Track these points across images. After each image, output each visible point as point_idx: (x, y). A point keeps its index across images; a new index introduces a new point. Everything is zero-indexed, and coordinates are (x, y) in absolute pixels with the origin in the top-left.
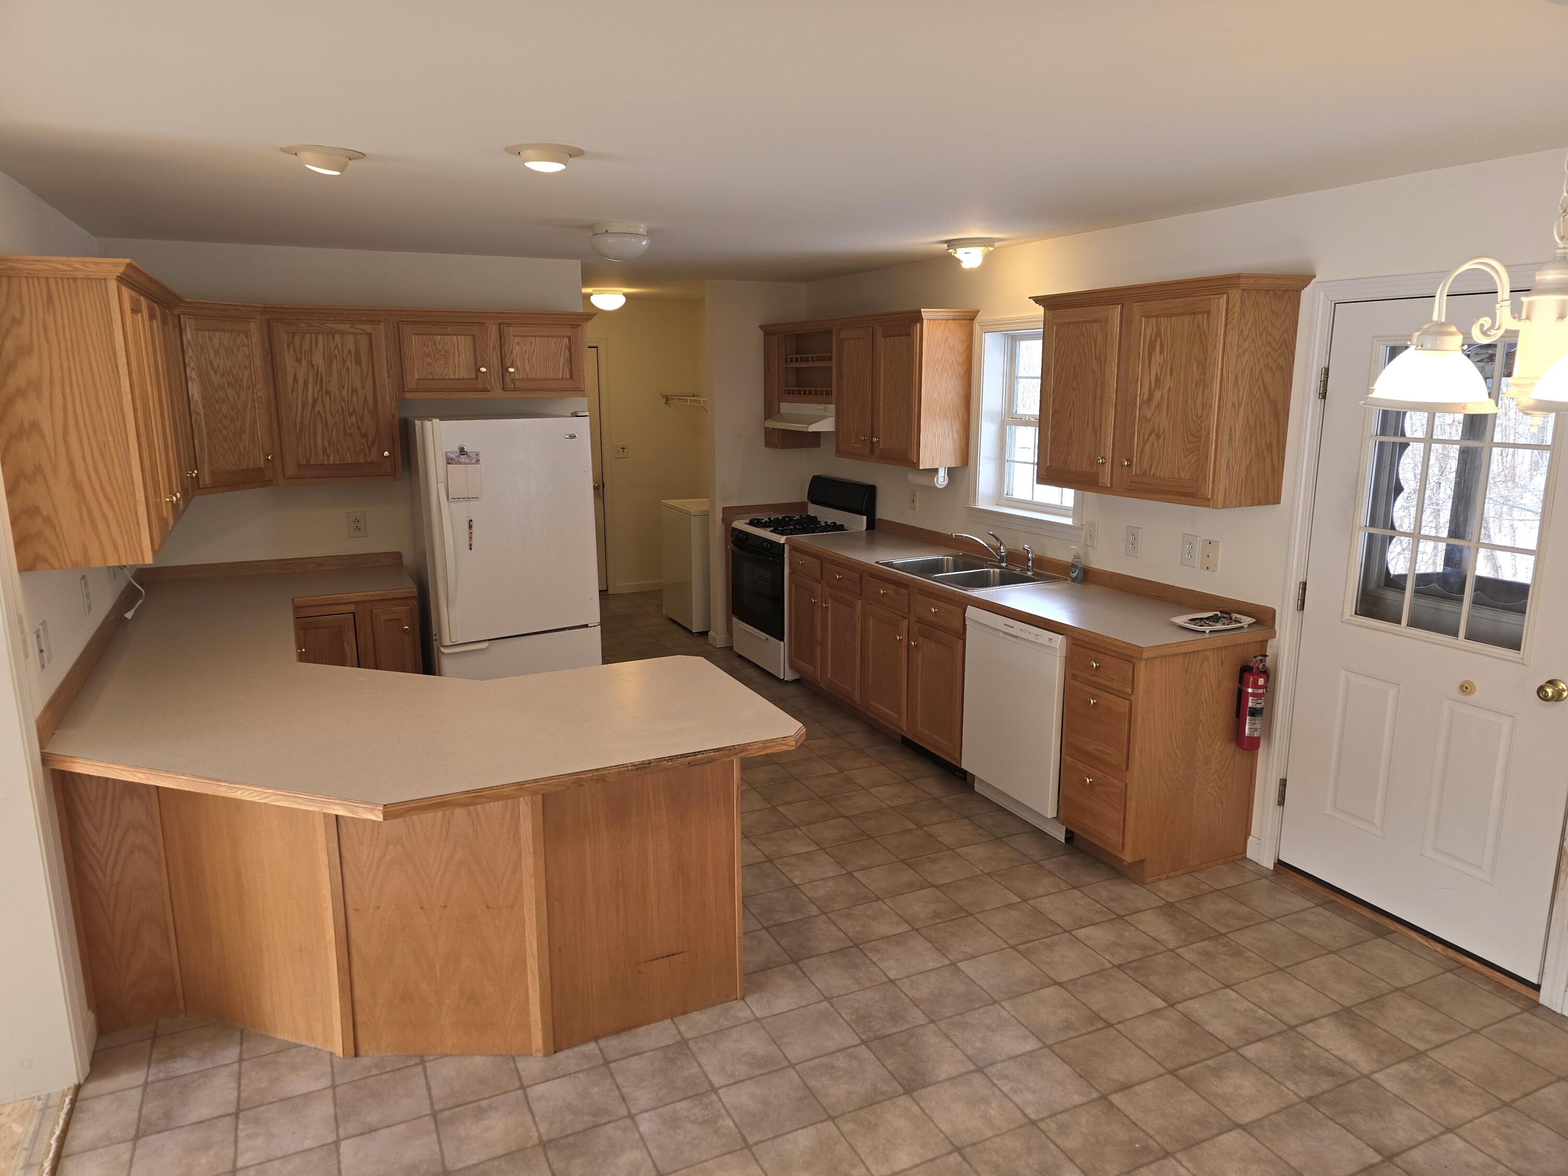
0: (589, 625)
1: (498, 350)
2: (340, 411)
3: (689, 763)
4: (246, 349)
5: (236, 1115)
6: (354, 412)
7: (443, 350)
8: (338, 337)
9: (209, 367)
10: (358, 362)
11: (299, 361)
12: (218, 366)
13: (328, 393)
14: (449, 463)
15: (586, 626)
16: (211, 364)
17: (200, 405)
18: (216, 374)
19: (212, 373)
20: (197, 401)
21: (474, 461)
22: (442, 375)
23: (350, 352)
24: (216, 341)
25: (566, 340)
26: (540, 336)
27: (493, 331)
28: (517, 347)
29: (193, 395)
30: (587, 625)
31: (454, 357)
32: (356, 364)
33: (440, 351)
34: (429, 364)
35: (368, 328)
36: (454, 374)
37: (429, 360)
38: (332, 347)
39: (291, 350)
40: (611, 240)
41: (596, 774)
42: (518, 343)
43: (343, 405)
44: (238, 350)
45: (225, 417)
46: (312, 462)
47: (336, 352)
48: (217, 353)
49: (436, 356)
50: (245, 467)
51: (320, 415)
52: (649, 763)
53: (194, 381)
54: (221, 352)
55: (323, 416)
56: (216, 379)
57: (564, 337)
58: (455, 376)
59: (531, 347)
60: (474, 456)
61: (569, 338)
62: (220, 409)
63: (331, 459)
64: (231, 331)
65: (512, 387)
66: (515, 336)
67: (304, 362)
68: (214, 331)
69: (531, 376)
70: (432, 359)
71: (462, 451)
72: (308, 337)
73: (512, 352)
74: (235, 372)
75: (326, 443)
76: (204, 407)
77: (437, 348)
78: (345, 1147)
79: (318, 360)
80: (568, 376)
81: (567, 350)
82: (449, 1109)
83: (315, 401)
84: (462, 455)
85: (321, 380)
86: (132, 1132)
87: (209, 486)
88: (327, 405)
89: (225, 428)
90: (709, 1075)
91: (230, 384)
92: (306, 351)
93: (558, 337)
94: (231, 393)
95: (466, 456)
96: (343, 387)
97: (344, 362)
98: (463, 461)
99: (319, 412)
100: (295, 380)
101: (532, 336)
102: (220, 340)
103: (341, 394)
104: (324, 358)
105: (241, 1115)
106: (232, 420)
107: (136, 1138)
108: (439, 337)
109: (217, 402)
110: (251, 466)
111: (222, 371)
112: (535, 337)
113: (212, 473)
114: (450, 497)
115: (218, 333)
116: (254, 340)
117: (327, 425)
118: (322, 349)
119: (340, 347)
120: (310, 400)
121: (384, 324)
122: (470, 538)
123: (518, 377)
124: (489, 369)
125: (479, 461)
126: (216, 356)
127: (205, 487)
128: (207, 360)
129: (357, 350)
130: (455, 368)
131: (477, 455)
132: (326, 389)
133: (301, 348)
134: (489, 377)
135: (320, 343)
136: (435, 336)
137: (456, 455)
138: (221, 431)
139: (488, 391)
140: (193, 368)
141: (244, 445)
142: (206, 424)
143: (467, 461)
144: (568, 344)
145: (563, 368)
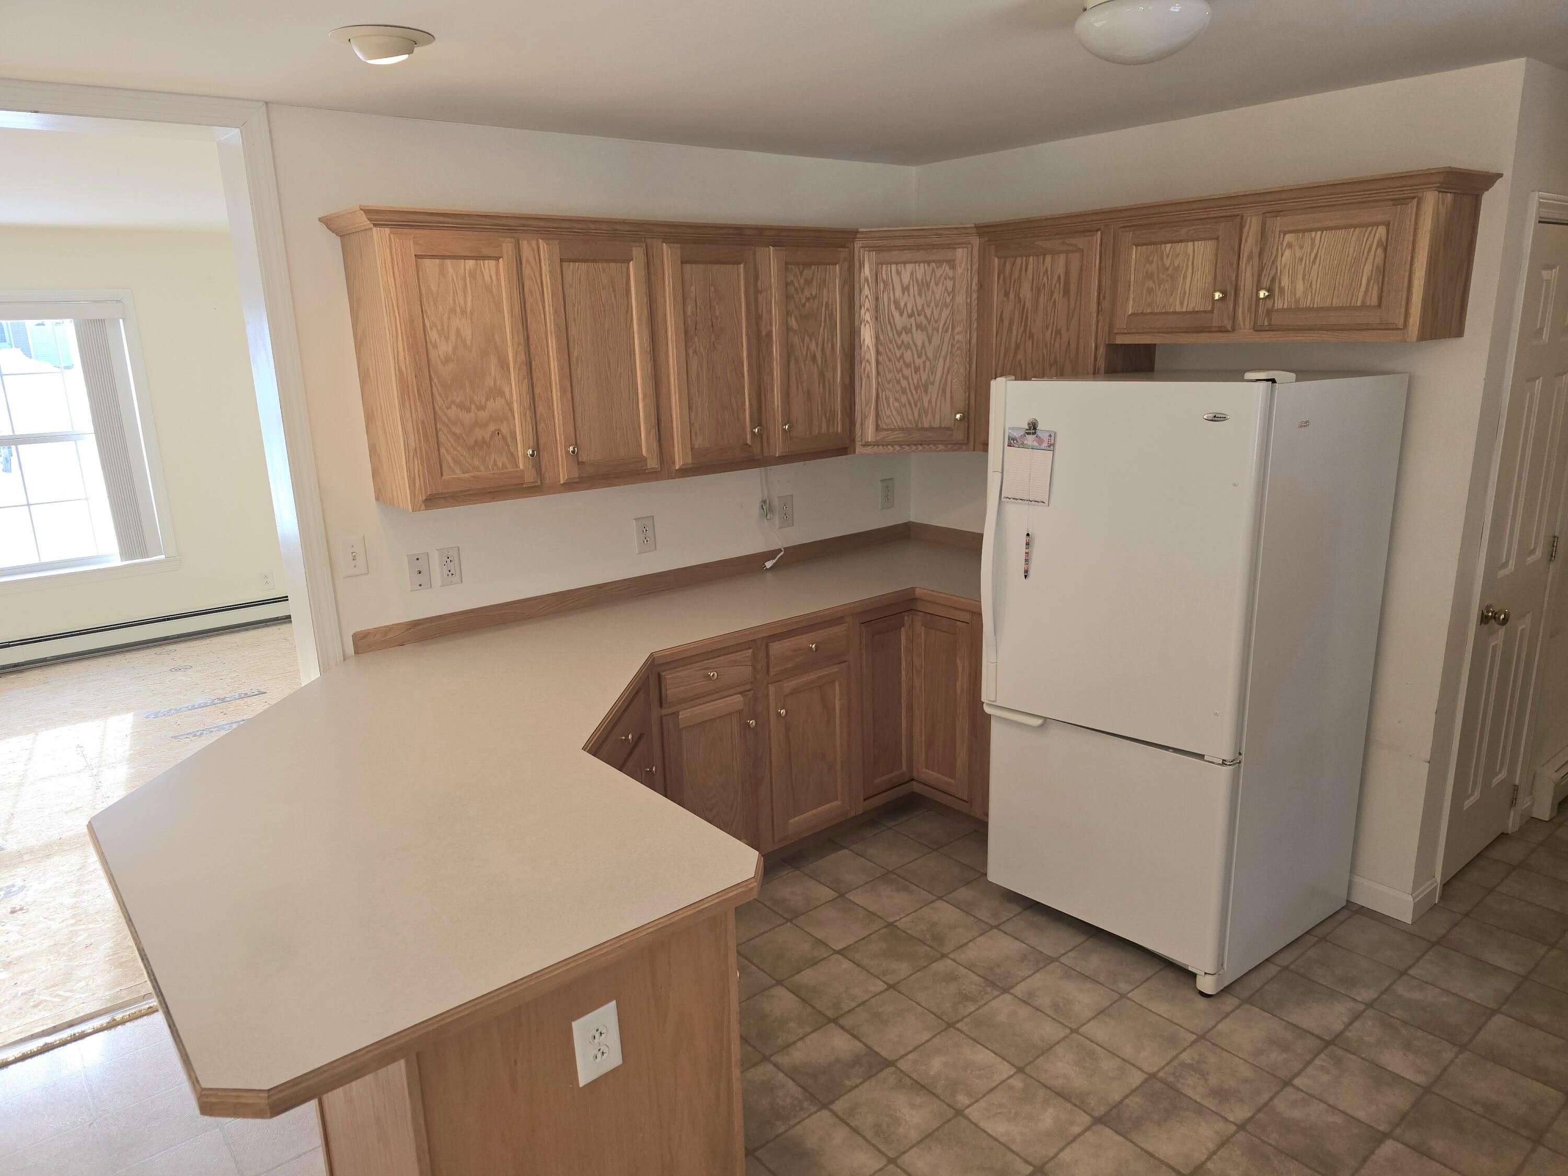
0: (1213, 759)
1: (1256, 259)
2: (1041, 360)
4: (949, 284)
6: (1055, 361)
7: (1171, 268)
8: (1049, 259)
9: (892, 307)
10: (1066, 292)
11: (1007, 294)
12: (906, 305)
13: (1031, 336)
14: (1009, 445)
16: (896, 303)
18: (901, 314)
19: (896, 314)
20: (868, 347)
21: (1045, 445)
22: (1164, 306)
23: (1059, 278)
24: (906, 278)
25: (1382, 230)
26: (1331, 228)
27: (1253, 227)
28: (1288, 253)
29: (864, 340)
30: (1211, 757)
31: (1185, 278)
32: (1064, 296)
33: (1167, 269)
34: (1150, 291)
35: (1080, 242)
36: (1182, 304)
37: (1151, 285)
39: (1001, 281)
42: (1290, 245)
43: (1045, 352)
44: (937, 284)
45: (908, 366)
47: (1045, 278)
48: (905, 289)
49: (1161, 276)
50: (926, 425)
51: (1021, 365)
53: (867, 325)
54: (911, 290)
55: (1023, 367)
56: (900, 321)
57: (1377, 224)
59: (1311, 251)
60: (1045, 437)
61: (1387, 225)
62: (902, 356)
64: (929, 263)
65: (1266, 323)
66: (1285, 233)
67: (1012, 296)
68: (905, 263)
69: (1302, 304)
70: (1154, 282)
71: (1033, 428)
72: (1019, 260)
73: (1275, 262)
74: (928, 312)
76: (878, 352)
77: (1163, 264)
79: (1026, 292)
80: (1375, 301)
81: (1380, 251)
83: (1017, 347)
84: (1029, 434)
85: (1027, 318)
87: (872, 444)
88: (1029, 351)
89: (906, 378)
91: (919, 326)
92: (1015, 281)
93: (1367, 225)
94: (919, 337)
95: (1034, 437)
96: (1047, 328)
97: (1052, 293)
98: (1030, 443)
101: (1316, 230)
102: (912, 274)
104: (1032, 289)
106: (917, 370)
108: (1169, 246)
109: (899, 348)
110: (936, 425)
111: (910, 311)
113: (878, 428)
114: (1003, 497)
115: (909, 267)
116: (959, 271)
118: (1031, 277)
119: (1049, 273)
120: (1013, 346)
121: (1099, 233)
122: (1026, 560)
123: (1280, 306)
124: (1232, 292)
125: (1051, 446)
126: (903, 294)
127: (867, 444)
128: (889, 299)
129: (1067, 274)
130: (1185, 293)
131: (1050, 436)
132: (1030, 331)
133: (1011, 276)
134: (1231, 308)
135: (1030, 267)
136: (1163, 246)
137: (1022, 433)
138: (899, 382)
139: (1227, 331)
140: (868, 310)
141: (930, 401)
142: (878, 373)
143: (1036, 444)
144: (1384, 239)
145: (1367, 286)
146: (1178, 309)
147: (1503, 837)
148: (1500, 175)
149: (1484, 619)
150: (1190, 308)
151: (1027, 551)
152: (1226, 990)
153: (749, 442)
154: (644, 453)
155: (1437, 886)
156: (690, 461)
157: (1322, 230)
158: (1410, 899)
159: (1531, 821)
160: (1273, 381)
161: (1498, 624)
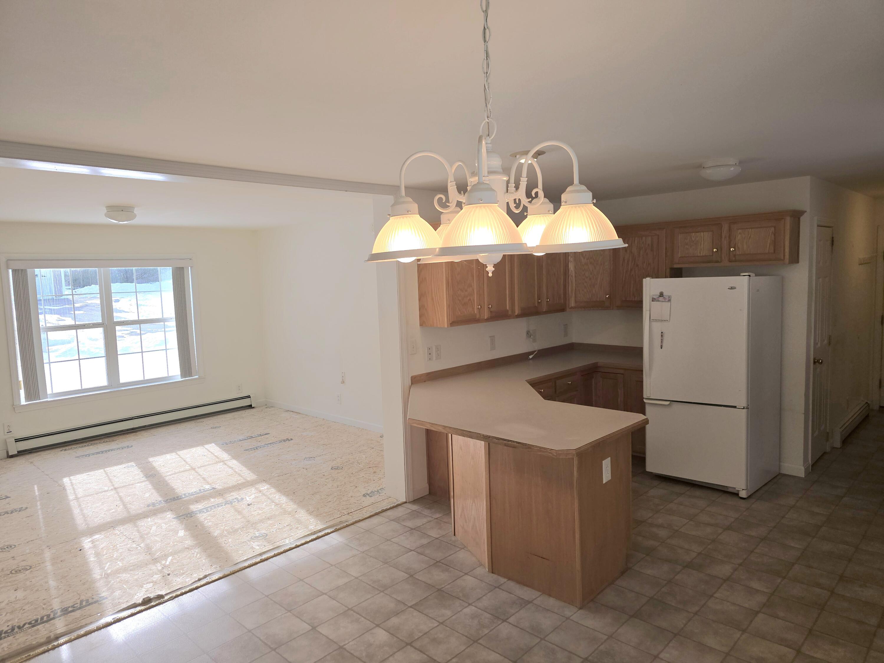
0: (737, 407)
1: (728, 238)
7: (695, 241)
8: (644, 238)
9: (581, 256)
10: (652, 250)
11: (626, 251)
12: (586, 255)
13: (637, 266)
14: (653, 301)
17: (573, 272)
18: (584, 258)
19: (582, 258)
20: (572, 271)
21: (667, 300)
22: (693, 254)
23: (649, 245)
25: (773, 229)
26: (755, 228)
27: (725, 227)
28: (739, 236)
29: (570, 268)
31: (701, 244)
34: (687, 249)
35: (657, 232)
36: (700, 253)
38: (641, 243)
42: (740, 233)
45: (587, 278)
46: (628, 300)
47: (643, 245)
49: (691, 244)
50: (595, 300)
51: (633, 277)
53: (571, 263)
57: (771, 227)
59: (748, 235)
60: (667, 298)
61: (775, 227)
62: (584, 274)
63: (636, 298)
65: (734, 259)
66: (738, 229)
67: (628, 251)
69: (747, 252)
70: (689, 246)
71: (661, 295)
72: (631, 239)
73: (735, 239)
74: (594, 258)
75: (634, 291)
76: (576, 273)
77: (692, 240)
80: (772, 251)
81: (773, 235)
83: (631, 270)
84: (660, 297)
85: (635, 259)
87: (574, 307)
88: (637, 272)
89: (586, 282)
91: (591, 263)
93: (767, 227)
94: (591, 267)
95: (662, 298)
97: (646, 250)
98: (661, 300)
100: (624, 260)
101: (749, 228)
106: (590, 279)
108: (693, 234)
109: (583, 271)
110: (598, 300)
111: (587, 257)
113: (576, 302)
114: (651, 319)
117: (635, 282)
118: (637, 244)
119: (644, 243)
120: (629, 270)
121: (665, 230)
122: (662, 342)
123: (738, 253)
124: (720, 249)
125: (669, 300)
127: (572, 308)
129: (652, 243)
130: (701, 249)
131: (669, 297)
134: (720, 254)
135: (636, 242)
136: (691, 234)
137: (658, 296)
138: (583, 284)
139: (719, 262)
140: (572, 257)
141: (596, 291)
142: (576, 281)
143: (663, 300)
144: (774, 231)
145: (769, 246)
146: (699, 255)
147: (825, 453)
148: (806, 212)
149: (815, 363)
150: (704, 254)
151: (662, 338)
152: (749, 497)
153: (536, 305)
154: (508, 308)
155: (810, 465)
156: (520, 312)
157: (752, 228)
158: (803, 468)
159: (833, 448)
160: (750, 276)
161: (820, 364)
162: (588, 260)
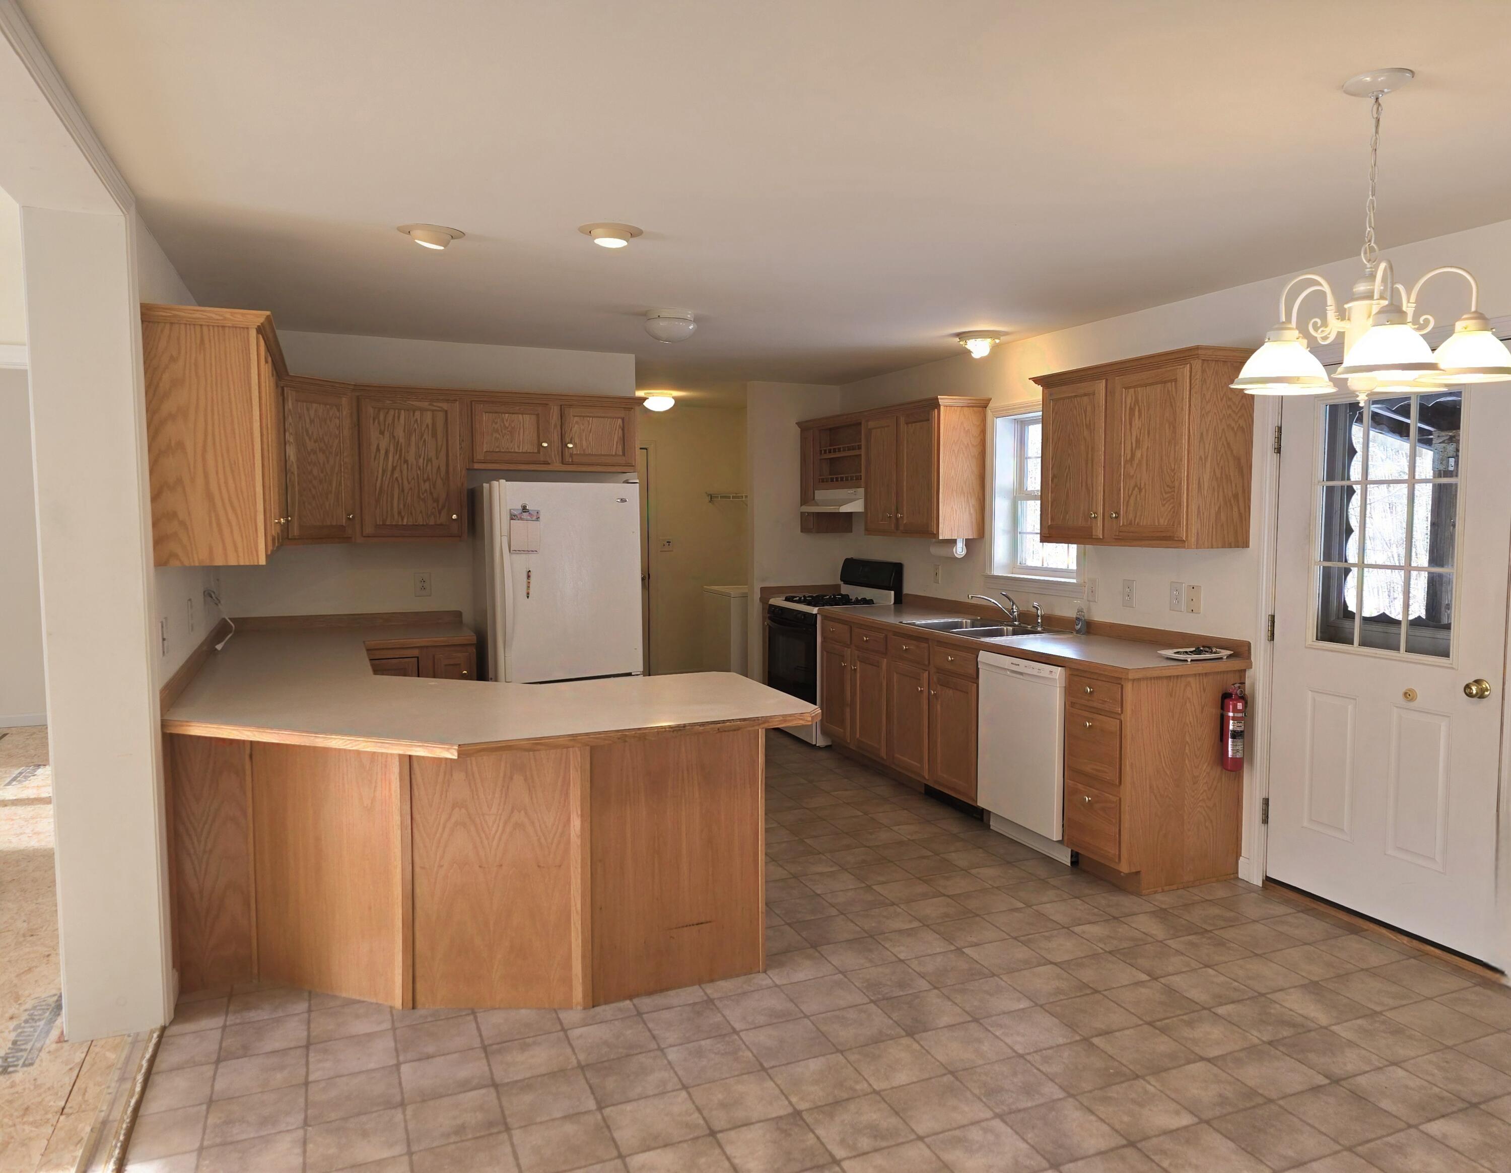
0: (633, 674)
1: (559, 427)
2: (416, 477)
3: (718, 729)
4: (337, 421)
5: (307, 1047)
6: (428, 479)
7: (510, 427)
8: (418, 413)
9: (305, 433)
10: (434, 435)
11: (382, 433)
12: (312, 433)
13: (406, 461)
14: (512, 519)
15: (629, 674)
16: (307, 431)
17: (295, 466)
18: (310, 439)
19: (307, 438)
20: (293, 462)
21: (534, 518)
22: (508, 448)
23: (427, 426)
24: (312, 413)
25: (620, 421)
26: (597, 417)
27: (555, 411)
28: (576, 426)
29: (289, 457)
30: (631, 673)
31: (519, 434)
32: (432, 437)
33: (508, 428)
34: (497, 439)
35: (445, 406)
36: (519, 447)
37: (498, 436)
38: (412, 423)
39: (376, 422)
40: (662, 324)
41: (639, 732)
42: (577, 422)
43: (419, 472)
44: (331, 421)
45: (315, 478)
46: (388, 523)
47: (416, 425)
48: (312, 421)
49: (504, 432)
50: (329, 523)
51: (398, 481)
52: (684, 727)
53: (291, 445)
54: (316, 422)
55: (400, 482)
56: (310, 445)
57: (618, 418)
58: (519, 450)
59: (589, 425)
61: (623, 420)
62: (312, 471)
63: (405, 520)
64: (325, 404)
65: (570, 461)
66: (574, 416)
67: (387, 434)
68: (311, 402)
69: (587, 452)
70: (500, 435)
71: (524, 509)
72: (392, 412)
73: (571, 430)
74: (326, 439)
75: (402, 506)
76: (298, 468)
77: (505, 425)
78: (404, 1068)
79: (400, 433)
80: (621, 453)
81: (620, 430)
82: (498, 1044)
83: (394, 468)
84: (524, 512)
85: (401, 450)
86: (214, 1057)
87: (297, 537)
88: (405, 472)
89: (315, 487)
90: (732, 1023)
91: (321, 450)
92: (389, 424)
93: (613, 417)
94: (322, 457)
95: (528, 513)
96: (420, 457)
97: (422, 436)
98: (525, 518)
99: (397, 479)
100: (378, 449)
101: (590, 417)
102: (316, 411)
103: (417, 462)
104: (404, 431)
105: (312, 1047)
106: (321, 482)
107: (218, 1061)
108: (507, 415)
109: (310, 465)
110: (334, 524)
111: (315, 438)
112: (593, 417)
113: (300, 526)
114: (512, 550)
115: (315, 405)
116: (344, 413)
117: (403, 491)
118: (403, 423)
119: (419, 422)
120: (390, 468)
121: (458, 403)
122: (528, 588)
123: (581, 453)
125: (539, 518)
126: (311, 424)
128: (302, 428)
129: (434, 424)
130: (520, 442)
131: (537, 513)
132: (404, 458)
133: (385, 421)
135: (402, 417)
136: (503, 415)
137: (520, 512)
138: (310, 490)
141: (330, 504)
142: (299, 483)
143: (529, 518)
144: (621, 425)
145: (617, 445)
146: (515, 451)
150: (524, 450)
151: (528, 581)
160: (638, 484)
162: (317, 444)
